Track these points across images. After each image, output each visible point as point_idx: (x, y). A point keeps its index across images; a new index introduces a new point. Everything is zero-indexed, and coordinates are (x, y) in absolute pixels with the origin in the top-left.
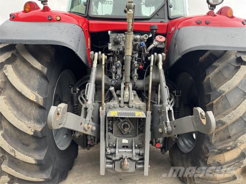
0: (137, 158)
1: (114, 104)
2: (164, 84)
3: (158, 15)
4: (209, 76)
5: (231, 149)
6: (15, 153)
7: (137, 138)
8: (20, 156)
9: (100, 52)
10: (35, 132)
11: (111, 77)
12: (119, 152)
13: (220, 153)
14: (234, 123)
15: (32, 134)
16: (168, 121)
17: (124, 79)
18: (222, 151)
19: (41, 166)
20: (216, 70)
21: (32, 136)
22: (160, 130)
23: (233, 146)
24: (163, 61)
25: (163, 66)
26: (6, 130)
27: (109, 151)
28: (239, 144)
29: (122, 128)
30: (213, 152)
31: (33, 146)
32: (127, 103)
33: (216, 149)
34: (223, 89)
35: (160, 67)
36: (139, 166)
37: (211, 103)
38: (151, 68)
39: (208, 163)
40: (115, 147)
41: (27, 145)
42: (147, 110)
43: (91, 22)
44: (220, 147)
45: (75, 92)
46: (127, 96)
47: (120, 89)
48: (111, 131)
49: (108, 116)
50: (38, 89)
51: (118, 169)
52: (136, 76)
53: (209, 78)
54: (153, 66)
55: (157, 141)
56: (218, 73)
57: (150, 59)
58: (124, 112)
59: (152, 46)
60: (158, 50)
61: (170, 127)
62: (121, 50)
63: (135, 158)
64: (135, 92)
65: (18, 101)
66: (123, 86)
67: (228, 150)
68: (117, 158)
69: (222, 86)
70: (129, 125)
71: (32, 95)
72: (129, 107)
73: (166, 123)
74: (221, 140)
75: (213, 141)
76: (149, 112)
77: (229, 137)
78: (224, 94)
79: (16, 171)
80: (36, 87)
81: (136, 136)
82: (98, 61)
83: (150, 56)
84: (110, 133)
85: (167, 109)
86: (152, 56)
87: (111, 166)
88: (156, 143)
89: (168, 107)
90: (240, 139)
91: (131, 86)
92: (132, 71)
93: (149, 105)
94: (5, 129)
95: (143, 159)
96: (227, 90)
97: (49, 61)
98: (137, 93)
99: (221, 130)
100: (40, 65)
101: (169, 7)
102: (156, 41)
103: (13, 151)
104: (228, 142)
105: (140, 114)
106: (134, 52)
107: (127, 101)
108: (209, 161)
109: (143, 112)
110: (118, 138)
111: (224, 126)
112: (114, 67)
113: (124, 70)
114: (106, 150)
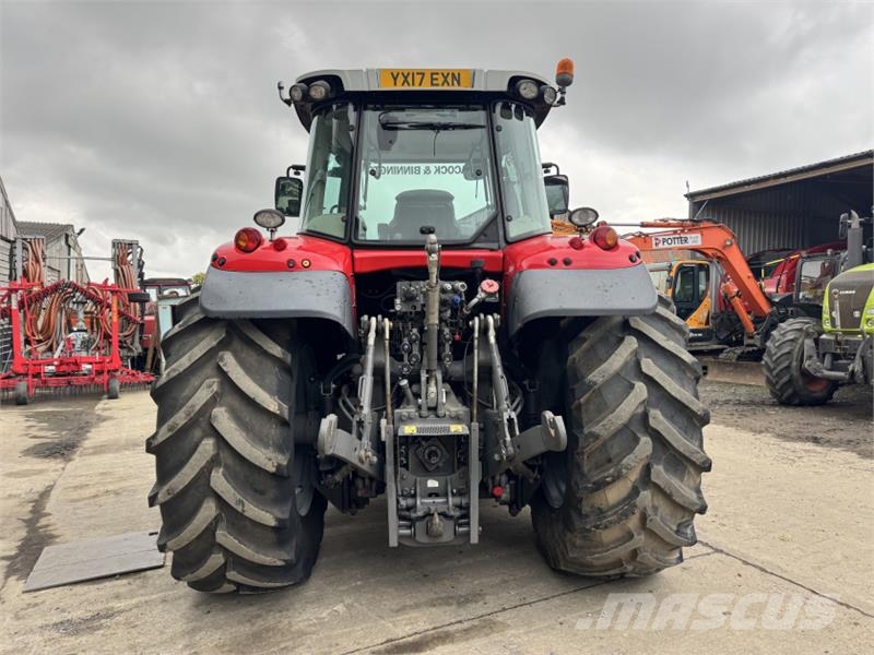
0: (457, 513)
1: (409, 413)
2: (499, 371)
3: (485, 235)
4: (574, 356)
5: (613, 481)
6: (243, 506)
7: (455, 476)
8: (254, 511)
9: (380, 317)
10: (279, 466)
11: (400, 359)
12: (422, 503)
13: (597, 490)
14: (614, 435)
15: (273, 470)
16: (508, 438)
17: (425, 362)
18: (601, 485)
19: (280, 534)
20: (585, 345)
21: (273, 474)
22: (497, 457)
23: (616, 474)
24: (495, 329)
25: (497, 338)
26: (227, 467)
27: (403, 503)
28: (624, 471)
29: (426, 457)
30: (586, 488)
31: (272, 493)
32: (434, 409)
33: (589, 482)
34: (595, 379)
35: (492, 340)
36: (461, 529)
37: (577, 402)
38: (476, 342)
39: (583, 512)
40: (414, 496)
41: (262, 493)
42: (472, 421)
43: (358, 255)
44: (596, 479)
45: (327, 390)
46: (433, 396)
47: (419, 381)
48: (406, 466)
49: (400, 434)
50: (278, 391)
51: (422, 538)
52: (447, 356)
53: (574, 359)
54: (478, 339)
55: (497, 483)
56: (588, 350)
57: (473, 325)
58: (429, 426)
59: (475, 301)
60: (485, 308)
61: (511, 449)
62: (419, 309)
63: (452, 513)
64: (448, 386)
65: (247, 414)
66: (424, 376)
67: (609, 483)
68: (420, 514)
69: (594, 373)
70: (439, 453)
71: (272, 404)
72: (438, 416)
73: (505, 441)
74: (598, 466)
75: (586, 469)
76: (475, 425)
77: (610, 461)
78: (596, 387)
79: (240, 542)
80: (275, 388)
81: (454, 472)
82: (377, 331)
83: (472, 319)
84: (403, 469)
85: (506, 416)
86: (476, 319)
87: (408, 532)
88: (494, 487)
89: (509, 413)
90: (624, 461)
91: (439, 377)
92: (441, 345)
93: (475, 411)
94: (225, 464)
95: (467, 516)
96: (600, 380)
97: (289, 338)
98: (452, 388)
99: (596, 449)
100: (279, 348)
101: (506, 222)
102: (483, 290)
103: (240, 502)
104: (608, 470)
105: (457, 429)
106: (443, 309)
107: (433, 405)
108: (586, 509)
109: (464, 426)
110: (418, 479)
111: (599, 442)
112: (406, 341)
113: (425, 344)
114: (398, 502)
